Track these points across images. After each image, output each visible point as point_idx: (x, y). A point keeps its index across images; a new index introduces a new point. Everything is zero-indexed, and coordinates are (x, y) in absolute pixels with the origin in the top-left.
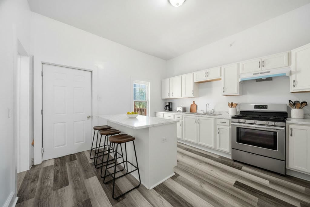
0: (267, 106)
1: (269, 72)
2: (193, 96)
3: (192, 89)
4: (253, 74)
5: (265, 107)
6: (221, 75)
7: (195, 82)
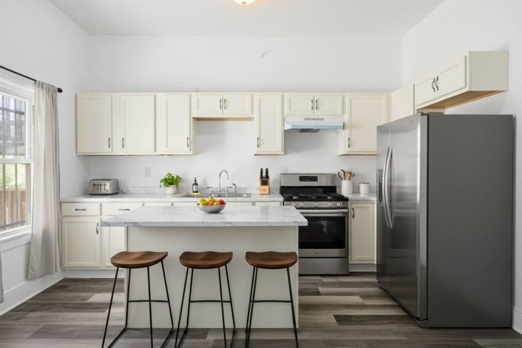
0: (317, 177)
1: (322, 119)
2: (190, 151)
3: (187, 135)
4: (303, 118)
5: (314, 178)
6: (252, 112)
7: (194, 116)
